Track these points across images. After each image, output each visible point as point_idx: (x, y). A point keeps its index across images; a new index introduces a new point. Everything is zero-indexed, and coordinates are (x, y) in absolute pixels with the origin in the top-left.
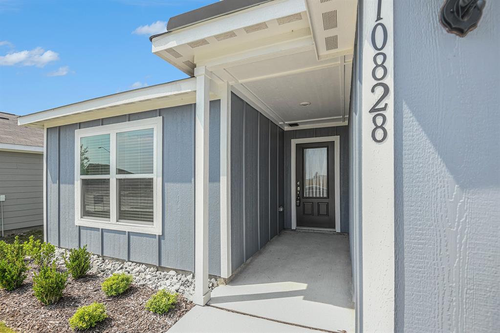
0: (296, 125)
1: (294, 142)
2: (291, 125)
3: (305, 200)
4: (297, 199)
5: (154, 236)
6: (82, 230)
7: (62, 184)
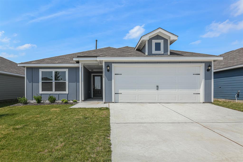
0: (93, 70)
1: (92, 75)
2: (91, 70)
3: (95, 90)
4: (93, 90)
5: (66, 94)
6: (42, 95)
7: (33, 83)
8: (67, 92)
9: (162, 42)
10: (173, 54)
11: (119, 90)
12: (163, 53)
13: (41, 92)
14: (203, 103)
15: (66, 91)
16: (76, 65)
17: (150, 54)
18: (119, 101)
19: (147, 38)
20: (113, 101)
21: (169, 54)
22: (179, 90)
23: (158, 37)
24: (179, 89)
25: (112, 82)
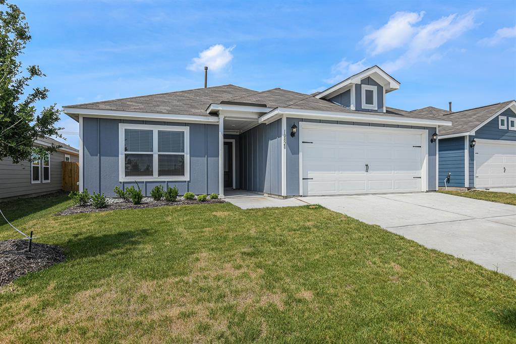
5: (185, 181)
6: (125, 185)
7: (102, 158)
8: (186, 177)
9: (374, 89)
10: (390, 112)
11: (309, 172)
12: (377, 109)
13: (122, 178)
14: (427, 192)
15: (184, 175)
16: (212, 120)
17: (359, 109)
18: (310, 193)
19: (357, 80)
20: (301, 194)
21: (385, 111)
22: (396, 172)
23: (368, 81)
24: (395, 170)
25: (299, 157)
